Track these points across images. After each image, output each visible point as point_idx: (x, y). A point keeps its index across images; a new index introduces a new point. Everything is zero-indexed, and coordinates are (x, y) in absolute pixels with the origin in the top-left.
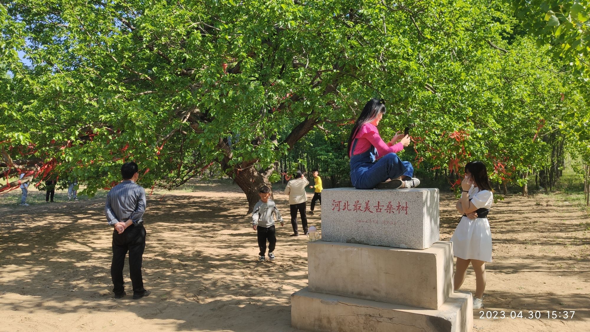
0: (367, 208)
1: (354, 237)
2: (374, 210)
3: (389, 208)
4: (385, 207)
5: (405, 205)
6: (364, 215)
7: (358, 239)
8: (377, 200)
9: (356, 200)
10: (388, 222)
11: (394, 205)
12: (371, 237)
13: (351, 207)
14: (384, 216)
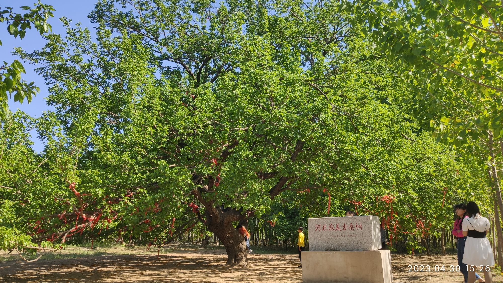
0: (337, 228)
1: (330, 246)
2: (342, 229)
3: (351, 227)
4: (349, 227)
5: (360, 225)
6: (336, 233)
7: (332, 248)
8: (344, 223)
9: (330, 224)
10: (351, 236)
11: (354, 225)
12: (341, 246)
13: (328, 228)
14: (348, 232)
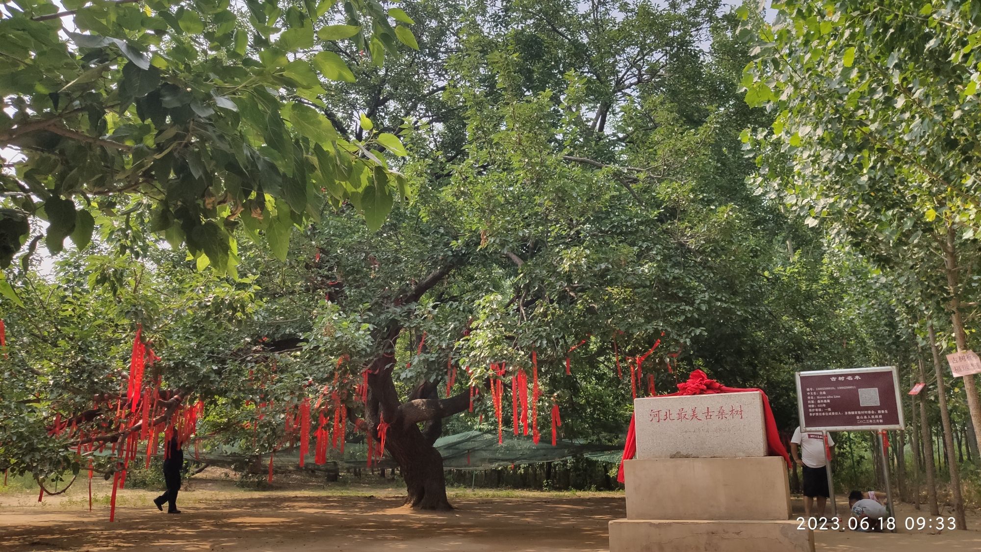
0: (694, 415)
1: (679, 450)
2: (703, 417)
3: (721, 413)
4: (716, 413)
5: (739, 409)
6: (691, 425)
7: (684, 452)
8: (706, 406)
9: (680, 408)
10: (720, 429)
11: (727, 410)
12: (702, 448)
13: (674, 416)
14: (716, 422)
